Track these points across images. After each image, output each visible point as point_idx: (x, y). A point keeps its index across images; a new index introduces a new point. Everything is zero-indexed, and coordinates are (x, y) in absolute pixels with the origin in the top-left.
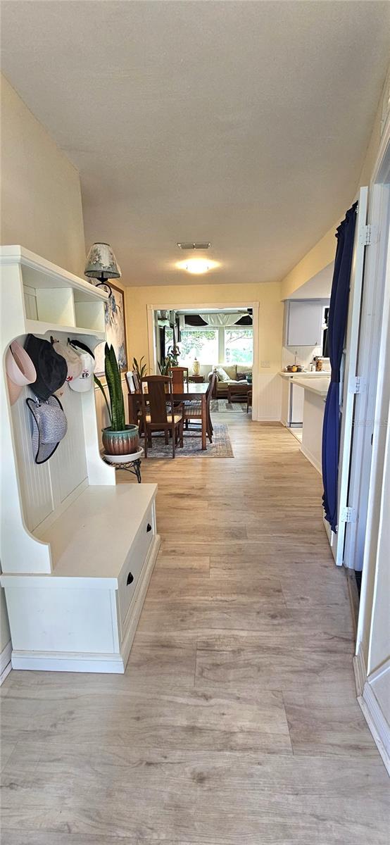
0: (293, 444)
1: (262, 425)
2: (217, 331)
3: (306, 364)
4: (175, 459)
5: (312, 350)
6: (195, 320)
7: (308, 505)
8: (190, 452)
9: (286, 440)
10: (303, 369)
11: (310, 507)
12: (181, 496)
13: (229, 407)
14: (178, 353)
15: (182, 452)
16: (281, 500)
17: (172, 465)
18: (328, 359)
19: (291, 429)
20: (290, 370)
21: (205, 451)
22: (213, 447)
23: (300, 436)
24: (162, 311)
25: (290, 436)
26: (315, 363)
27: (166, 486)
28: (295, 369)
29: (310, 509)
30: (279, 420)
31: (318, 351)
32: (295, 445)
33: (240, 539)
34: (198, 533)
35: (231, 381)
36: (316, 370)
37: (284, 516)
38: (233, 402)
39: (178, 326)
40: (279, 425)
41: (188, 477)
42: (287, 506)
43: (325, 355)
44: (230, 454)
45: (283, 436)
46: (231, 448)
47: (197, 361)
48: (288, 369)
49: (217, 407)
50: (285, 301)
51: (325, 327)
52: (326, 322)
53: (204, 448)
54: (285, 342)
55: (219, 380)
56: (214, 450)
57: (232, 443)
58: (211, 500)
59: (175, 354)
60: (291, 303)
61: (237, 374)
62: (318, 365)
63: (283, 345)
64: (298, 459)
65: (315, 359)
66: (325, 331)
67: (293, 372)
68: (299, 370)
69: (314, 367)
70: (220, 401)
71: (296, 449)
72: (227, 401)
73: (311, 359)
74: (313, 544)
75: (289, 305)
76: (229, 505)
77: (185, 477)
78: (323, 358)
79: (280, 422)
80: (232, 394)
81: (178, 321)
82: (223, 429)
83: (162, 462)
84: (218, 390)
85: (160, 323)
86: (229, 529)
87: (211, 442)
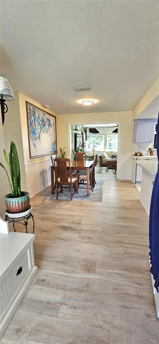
0: (136, 194)
1: (121, 182)
2: (104, 136)
3: (145, 152)
4: (71, 201)
5: (148, 145)
6: (94, 131)
7: (139, 243)
8: (80, 197)
9: (132, 192)
10: (143, 154)
11: (141, 245)
12: (65, 228)
13: (107, 171)
14: (84, 145)
15: (76, 197)
16: (123, 237)
17: (68, 206)
18: (156, 149)
19: (136, 185)
20: (136, 155)
21: (88, 197)
22: (93, 194)
23: (139, 189)
24: (75, 126)
25: (134, 189)
26: (150, 151)
27: (60, 220)
28: (139, 154)
29: (141, 248)
30: (130, 179)
31: (151, 145)
32: (137, 196)
33: (90, 273)
34: (64, 263)
35: (109, 159)
36: (150, 155)
37: (123, 252)
38: (109, 169)
39: (86, 133)
40: (130, 182)
41: (74, 214)
42: (126, 243)
43: (155, 147)
44: (100, 200)
45: (131, 189)
46: (102, 196)
47: (94, 149)
48: (135, 155)
49: (101, 171)
50: (135, 120)
51: (155, 133)
52: (156, 131)
53: (88, 195)
54: (134, 141)
55: (104, 158)
56: (93, 196)
57: (104, 192)
58: (81, 233)
59: (83, 146)
60: (138, 121)
61: (112, 155)
62: (151, 153)
63: (133, 142)
64: (137, 205)
65: (149, 149)
66: (155, 135)
67: (138, 156)
68: (141, 155)
69: (149, 154)
70: (103, 168)
71: (137, 198)
72: (106, 168)
73: (148, 149)
74: (141, 285)
75: (137, 121)
76: (91, 238)
77: (72, 214)
78: (154, 149)
79: (130, 181)
80: (109, 165)
81: (86, 131)
82: (102, 183)
83: (64, 202)
84: (103, 162)
85: (74, 131)
86: (86, 261)
87: (93, 191)
